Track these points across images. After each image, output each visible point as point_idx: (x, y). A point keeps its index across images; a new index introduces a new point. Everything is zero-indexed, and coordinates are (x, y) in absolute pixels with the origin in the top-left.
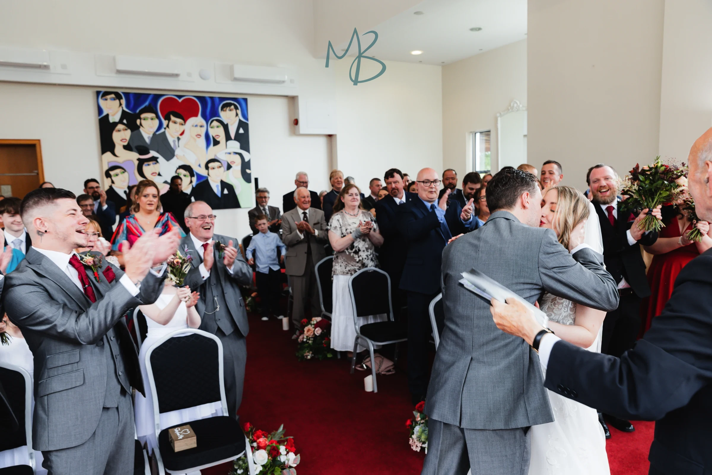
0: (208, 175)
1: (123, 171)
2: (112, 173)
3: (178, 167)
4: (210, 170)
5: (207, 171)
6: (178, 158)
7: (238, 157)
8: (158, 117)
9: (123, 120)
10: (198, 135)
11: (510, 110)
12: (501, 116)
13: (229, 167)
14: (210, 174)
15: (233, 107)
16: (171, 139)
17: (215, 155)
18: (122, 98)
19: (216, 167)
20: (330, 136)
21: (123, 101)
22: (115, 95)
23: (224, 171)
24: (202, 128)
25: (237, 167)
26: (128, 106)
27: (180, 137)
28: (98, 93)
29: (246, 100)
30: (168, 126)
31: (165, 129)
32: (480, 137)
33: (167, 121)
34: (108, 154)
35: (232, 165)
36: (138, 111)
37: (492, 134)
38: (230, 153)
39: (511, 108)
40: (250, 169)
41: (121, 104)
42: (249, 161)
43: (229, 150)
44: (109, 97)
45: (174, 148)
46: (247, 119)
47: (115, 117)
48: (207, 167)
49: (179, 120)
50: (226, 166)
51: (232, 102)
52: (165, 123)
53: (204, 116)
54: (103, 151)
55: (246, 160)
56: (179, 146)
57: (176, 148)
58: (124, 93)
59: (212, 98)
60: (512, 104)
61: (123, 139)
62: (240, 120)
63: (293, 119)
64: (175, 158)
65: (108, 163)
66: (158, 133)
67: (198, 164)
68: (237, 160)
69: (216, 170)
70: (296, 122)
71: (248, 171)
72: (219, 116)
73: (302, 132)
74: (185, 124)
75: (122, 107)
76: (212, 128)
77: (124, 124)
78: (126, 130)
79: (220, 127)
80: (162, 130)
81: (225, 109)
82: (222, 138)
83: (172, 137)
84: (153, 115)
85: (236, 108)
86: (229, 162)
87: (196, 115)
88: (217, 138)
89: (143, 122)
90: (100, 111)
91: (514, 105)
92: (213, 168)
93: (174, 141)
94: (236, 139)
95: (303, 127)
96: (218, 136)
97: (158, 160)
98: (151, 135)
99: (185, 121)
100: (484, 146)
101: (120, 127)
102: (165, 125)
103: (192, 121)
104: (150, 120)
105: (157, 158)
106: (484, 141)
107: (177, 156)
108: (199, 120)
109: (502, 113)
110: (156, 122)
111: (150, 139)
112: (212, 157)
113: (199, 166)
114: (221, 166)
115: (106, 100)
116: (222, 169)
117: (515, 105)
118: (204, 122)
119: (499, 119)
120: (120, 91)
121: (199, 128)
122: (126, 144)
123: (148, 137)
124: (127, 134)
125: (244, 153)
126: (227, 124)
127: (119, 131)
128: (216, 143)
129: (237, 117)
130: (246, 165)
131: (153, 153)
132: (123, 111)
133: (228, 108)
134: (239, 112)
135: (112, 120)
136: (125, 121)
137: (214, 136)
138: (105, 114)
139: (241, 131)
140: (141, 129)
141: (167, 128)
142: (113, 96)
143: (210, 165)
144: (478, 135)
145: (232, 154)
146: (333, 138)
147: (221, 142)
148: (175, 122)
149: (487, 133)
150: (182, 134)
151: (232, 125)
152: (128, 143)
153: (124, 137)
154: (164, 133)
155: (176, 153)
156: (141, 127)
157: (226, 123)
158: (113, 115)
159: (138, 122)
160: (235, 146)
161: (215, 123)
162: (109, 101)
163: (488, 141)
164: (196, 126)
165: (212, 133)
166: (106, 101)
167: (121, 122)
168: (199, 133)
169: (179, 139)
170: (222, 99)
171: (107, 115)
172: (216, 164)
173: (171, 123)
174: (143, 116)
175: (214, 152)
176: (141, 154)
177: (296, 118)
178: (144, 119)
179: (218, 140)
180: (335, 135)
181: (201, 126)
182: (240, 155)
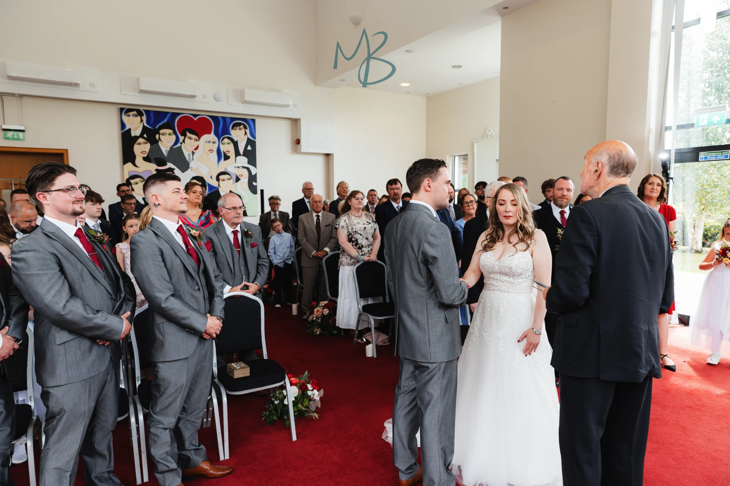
0: (219, 185)
1: (143, 180)
2: (132, 181)
3: (192, 178)
4: (220, 181)
5: (218, 182)
6: (192, 170)
7: (246, 170)
8: (175, 133)
9: (144, 134)
10: (211, 150)
11: (485, 137)
12: (477, 142)
13: (238, 179)
14: (220, 185)
15: (242, 126)
16: (186, 153)
17: (226, 169)
18: (143, 115)
19: (226, 179)
20: (328, 155)
21: (144, 118)
22: (137, 112)
23: (233, 183)
24: (214, 144)
25: (245, 180)
26: (148, 122)
27: (194, 151)
28: (122, 110)
29: (254, 121)
30: (184, 141)
31: (181, 143)
32: (459, 160)
33: (183, 137)
34: (129, 165)
35: (240, 178)
36: (157, 127)
37: (470, 157)
38: (239, 167)
39: (486, 135)
40: (256, 182)
41: (142, 121)
42: (256, 175)
43: (237, 165)
44: (131, 113)
45: (189, 162)
46: (255, 138)
47: (136, 132)
48: (218, 179)
49: (194, 137)
50: (235, 178)
51: (242, 122)
52: (181, 138)
53: (216, 134)
54: (125, 162)
55: (253, 174)
56: (193, 160)
57: (191, 161)
58: (144, 110)
59: (224, 118)
60: (487, 132)
61: (143, 152)
62: (248, 138)
63: (296, 139)
64: (189, 170)
65: (129, 172)
66: (174, 147)
67: (210, 176)
68: (245, 173)
69: (226, 181)
70: (298, 142)
71: (254, 184)
72: (230, 134)
73: (303, 150)
74: (199, 140)
75: (143, 123)
76: (223, 144)
77: (144, 138)
78: (146, 143)
79: (231, 143)
80: (179, 145)
81: (235, 128)
82: (232, 154)
83: (188, 151)
84: (171, 131)
85: (245, 128)
86: (238, 175)
87: (210, 133)
88: (228, 153)
89: (161, 137)
90: (123, 125)
91: (488, 132)
92: (224, 180)
93: (189, 155)
94: (244, 155)
95: (304, 146)
96: (228, 151)
97: (174, 171)
98: (168, 149)
99: (199, 139)
100: (462, 168)
101: (141, 140)
102: (181, 141)
103: (205, 137)
104: (168, 136)
105: (174, 169)
106: (462, 164)
107: (191, 169)
108: (212, 137)
109: (478, 140)
110: (174, 138)
111: (167, 152)
112: (223, 170)
113: (211, 177)
114: (230, 178)
115: (129, 116)
116: (231, 181)
117: (490, 133)
118: (216, 139)
119: (475, 144)
120: (141, 109)
121: (211, 144)
122: (145, 156)
123: (166, 151)
124: (147, 147)
125: (251, 167)
126: (237, 141)
127: (140, 144)
128: (227, 158)
129: (246, 135)
130: (252, 178)
131: (170, 165)
132: (144, 126)
133: (238, 127)
134: (248, 131)
135: (133, 134)
136: (145, 136)
137: (225, 151)
138: (127, 128)
139: (249, 148)
140: (160, 143)
141: (183, 143)
142: (135, 112)
143: (221, 177)
144: (457, 158)
145: (241, 167)
146: (330, 157)
147: (231, 157)
148: (190, 138)
149: (465, 157)
150: (197, 148)
151: (241, 142)
152: (148, 155)
153: (144, 150)
154: (180, 147)
155: (190, 166)
156: (160, 141)
157: (235, 141)
158: (135, 130)
159: (157, 136)
160: (243, 161)
161: (226, 140)
162: (131, 117)
163: (465, 164)
164: (209, 142)
165: (223, 148)
166: (128, 118)
167: (141, 136)
168: (212, 148)
169: (193, 153)
170: (233, 119)
171: (130, 130)
172: (226, 177)
173: (186, 139)
174: (161, 131)
175: (224, 165)
176: (158, 165)
177: (298, 138)
178: (163, 135)
179: (228, 155)
180: (333, 154)
181: (214, 143)
182: (248, 169)
